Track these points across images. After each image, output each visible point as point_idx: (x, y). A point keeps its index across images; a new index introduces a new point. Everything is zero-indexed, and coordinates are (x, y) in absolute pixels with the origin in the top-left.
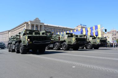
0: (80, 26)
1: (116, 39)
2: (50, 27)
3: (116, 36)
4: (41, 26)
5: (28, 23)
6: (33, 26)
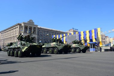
0: (73, 30)
1: (105, 43)
2: (43, 30)
4: (34, 28)
5: (21, 25)
6: (26, 28)
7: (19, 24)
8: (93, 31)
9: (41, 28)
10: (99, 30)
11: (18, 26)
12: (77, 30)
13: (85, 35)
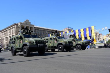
0: (68, 29)
2: (39, 29)
3: (99, 38)
4: (31, 28)
5: (18, 25)
6: (23, 28)
7: (15, 24)
8: (87, 29)
9: (37, 28)
10: (93, 28)
11: (15, 26)
12: (72, 28)
13: (80, 33)
